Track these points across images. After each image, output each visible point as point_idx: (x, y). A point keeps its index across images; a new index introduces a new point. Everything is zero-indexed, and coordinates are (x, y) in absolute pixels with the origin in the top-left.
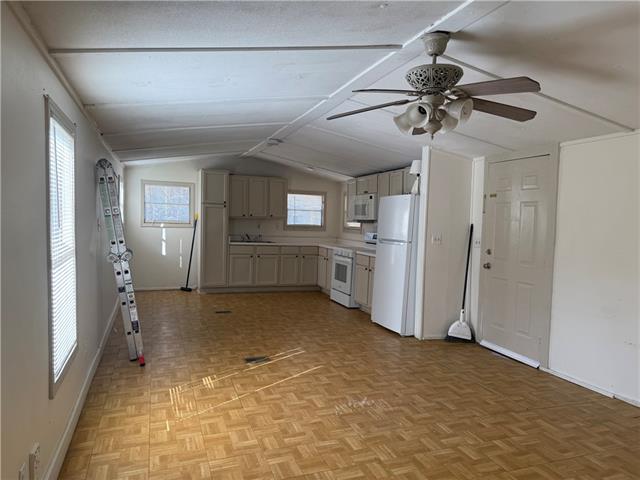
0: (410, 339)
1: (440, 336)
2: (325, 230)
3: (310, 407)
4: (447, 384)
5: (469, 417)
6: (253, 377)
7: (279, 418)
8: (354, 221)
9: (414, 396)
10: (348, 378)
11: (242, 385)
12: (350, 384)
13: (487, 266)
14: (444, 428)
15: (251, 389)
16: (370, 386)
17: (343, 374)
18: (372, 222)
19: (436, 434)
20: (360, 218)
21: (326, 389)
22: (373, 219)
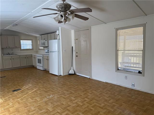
0: (60, 76)
1: (67, 74)
2: (33, 50)
3: (36, 101)
4: (71, 86)
5: (78, 94)
6: (16, 96)
7: (27, 107)
8: (42, 47)
9: (64, 91)
10: (46, 90)
11: (13, 99)
12: (46, 92)
13: (77, 56)
14: (73, 98)
15: (16, 100)
16: (52, 91)
17: (44, 89)
18: (47, 47)
19: (71, 101)
20: (43, 46)
21: (40, 95)
22: (47, 46)
